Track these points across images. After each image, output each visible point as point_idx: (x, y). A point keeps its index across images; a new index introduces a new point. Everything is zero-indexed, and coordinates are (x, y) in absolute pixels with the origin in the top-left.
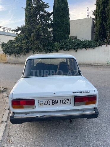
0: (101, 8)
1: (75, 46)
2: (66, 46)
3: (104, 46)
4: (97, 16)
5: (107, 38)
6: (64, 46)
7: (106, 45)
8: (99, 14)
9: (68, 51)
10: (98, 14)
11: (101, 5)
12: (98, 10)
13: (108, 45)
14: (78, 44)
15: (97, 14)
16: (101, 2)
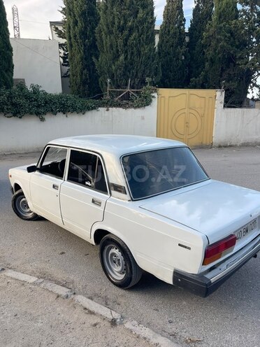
0: (79, 24)
1: (39, 106)
2: (14, 105)
3: (102, 110)
4: (73, 40)
5: (106, 94)
6: (7, 105)
7: (106, 109)
8: (78, 37)
9: (20, 118)
10: (75, 36)
11: (79, 17)
12: (74, 28)
13: (110, 109)
14: (46, 102)
15: (72, 36)
16: (77, 11)
